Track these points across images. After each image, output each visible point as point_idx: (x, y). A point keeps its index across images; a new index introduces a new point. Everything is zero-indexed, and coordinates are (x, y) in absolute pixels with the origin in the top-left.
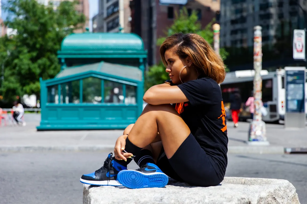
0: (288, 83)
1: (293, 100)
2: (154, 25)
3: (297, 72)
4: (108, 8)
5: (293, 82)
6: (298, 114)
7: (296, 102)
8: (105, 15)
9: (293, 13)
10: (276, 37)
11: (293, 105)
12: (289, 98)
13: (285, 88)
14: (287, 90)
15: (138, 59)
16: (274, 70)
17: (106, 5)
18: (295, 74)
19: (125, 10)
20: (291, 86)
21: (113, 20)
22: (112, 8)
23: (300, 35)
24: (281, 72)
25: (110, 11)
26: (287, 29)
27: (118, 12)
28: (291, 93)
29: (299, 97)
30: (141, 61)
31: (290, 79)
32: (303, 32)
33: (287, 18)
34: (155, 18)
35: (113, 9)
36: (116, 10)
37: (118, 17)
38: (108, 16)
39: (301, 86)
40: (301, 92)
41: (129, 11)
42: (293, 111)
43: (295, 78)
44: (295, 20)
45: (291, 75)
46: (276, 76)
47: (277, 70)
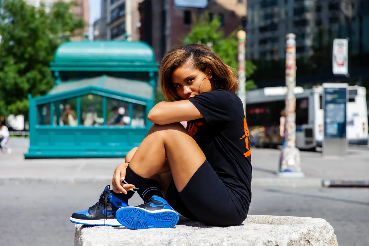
0: (327, 102)
1: (332, 123)
2: (168, 32)
3: (337, 90)
4: (112, 12)
5: (333, 102)
6: (338, 140)
7: (335, 126)
8: (109, 20)
9: (334, 20)
10: (313, 47)
11: (333, 129)
12: (328, 120)
13: (323, 109)
14: (325, 111)
15: (147, 73)
16: (311, 87)
17: (110, 8)
18: (335, 92)
19: (132, 13)
20: (331, 107)
21: (119, 26)
22: (117, 11)
23: (341, 45)
24: (318, 90)
25: (115, 14)
26: (326, 38)
27: (124, 16)
28: (330, 114)
29: (340, 119)
30: (151, 75)
31: (329, 98)
32: (345, 42)
33: (326, 25)
34: (169, 24)
35: (118, 13)
36: (121, 13)
37: (124, 23)
38: (113, 21)
39: (342, 106)
40: (342, 114)
41: (137, 15)
42: (333, 136)
43: (335, 96)
44: (336, 27)
45: (330, 93)
46: (312, 94)
47: (314, 86)
